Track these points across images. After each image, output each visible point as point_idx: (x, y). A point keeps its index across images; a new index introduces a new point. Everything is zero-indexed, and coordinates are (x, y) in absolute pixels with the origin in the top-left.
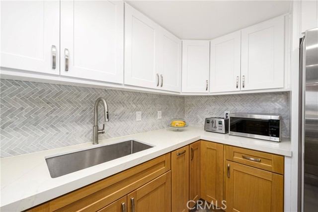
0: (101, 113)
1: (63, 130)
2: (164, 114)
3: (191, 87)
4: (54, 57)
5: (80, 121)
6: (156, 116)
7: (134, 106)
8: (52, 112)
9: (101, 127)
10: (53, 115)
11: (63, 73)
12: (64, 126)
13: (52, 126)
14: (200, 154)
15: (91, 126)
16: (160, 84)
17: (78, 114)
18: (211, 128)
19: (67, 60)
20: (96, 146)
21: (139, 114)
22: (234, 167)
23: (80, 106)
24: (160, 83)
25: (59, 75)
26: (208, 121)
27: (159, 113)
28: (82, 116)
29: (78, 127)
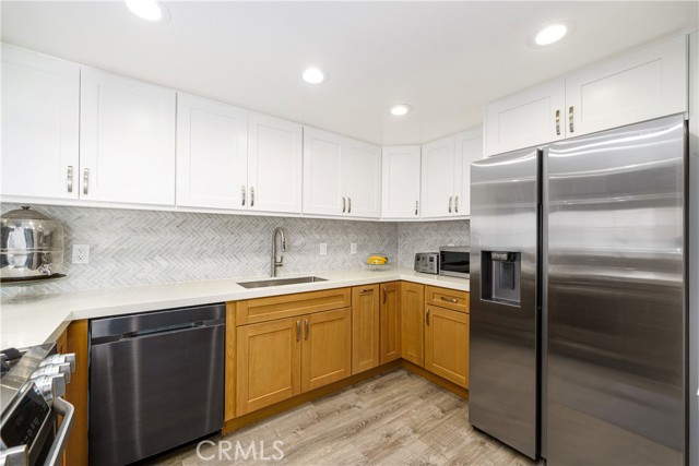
0: (279, 244)
1: (244, 260)
2: (360, 248)
3: (394, 209)
4: (244, 195)
5: (258, 251)
6: (348, 249)
7: (317, 237)
8: (234, 242)
9: (279, 260)
10: (236, 245)
11: (250, 208)
12: (244, 256)
13: (235, 256)
14: (399, 299)
15: (269, 259)
16: (347, 210)
17: (256, 245)
18: (421, 267)
19: (253, 195)
20: (274, 278)
21: (323, 247)
22: (434, 311)
23: (258, 236)
24: (347, 207)
25: (247, 210)
26: (418, 258)
27: (353, 247)
28: (260, 247)
29: (256, 259)
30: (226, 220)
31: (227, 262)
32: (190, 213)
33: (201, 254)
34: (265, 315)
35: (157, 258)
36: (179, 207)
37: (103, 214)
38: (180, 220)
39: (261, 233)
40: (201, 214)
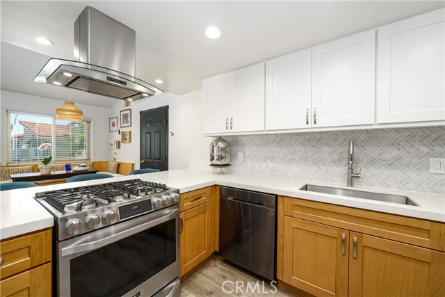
1: (323, 168)
4: (307, 116)
5: (337, 162)
8: (315, 153)
10: (316, 156)
12: (323, 164)
13: (315, 164)
17: (335, 156)
20: (350, 188)
23: (337, 149)
28: (339, 158)
29: (335, 168)
30: (308, 137)
31: (309, 168)
32: (285, 134)
33: (291, 160)
34: (308, 215)
35: (268, 161)
36: (268, 131)
37: (247, 138)
38: (279, 139)
39: (340, 146)
40: (291, 134)
